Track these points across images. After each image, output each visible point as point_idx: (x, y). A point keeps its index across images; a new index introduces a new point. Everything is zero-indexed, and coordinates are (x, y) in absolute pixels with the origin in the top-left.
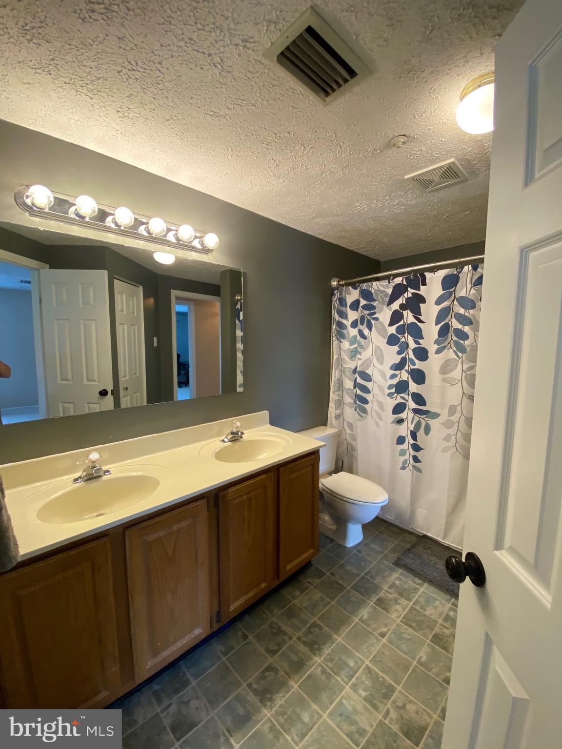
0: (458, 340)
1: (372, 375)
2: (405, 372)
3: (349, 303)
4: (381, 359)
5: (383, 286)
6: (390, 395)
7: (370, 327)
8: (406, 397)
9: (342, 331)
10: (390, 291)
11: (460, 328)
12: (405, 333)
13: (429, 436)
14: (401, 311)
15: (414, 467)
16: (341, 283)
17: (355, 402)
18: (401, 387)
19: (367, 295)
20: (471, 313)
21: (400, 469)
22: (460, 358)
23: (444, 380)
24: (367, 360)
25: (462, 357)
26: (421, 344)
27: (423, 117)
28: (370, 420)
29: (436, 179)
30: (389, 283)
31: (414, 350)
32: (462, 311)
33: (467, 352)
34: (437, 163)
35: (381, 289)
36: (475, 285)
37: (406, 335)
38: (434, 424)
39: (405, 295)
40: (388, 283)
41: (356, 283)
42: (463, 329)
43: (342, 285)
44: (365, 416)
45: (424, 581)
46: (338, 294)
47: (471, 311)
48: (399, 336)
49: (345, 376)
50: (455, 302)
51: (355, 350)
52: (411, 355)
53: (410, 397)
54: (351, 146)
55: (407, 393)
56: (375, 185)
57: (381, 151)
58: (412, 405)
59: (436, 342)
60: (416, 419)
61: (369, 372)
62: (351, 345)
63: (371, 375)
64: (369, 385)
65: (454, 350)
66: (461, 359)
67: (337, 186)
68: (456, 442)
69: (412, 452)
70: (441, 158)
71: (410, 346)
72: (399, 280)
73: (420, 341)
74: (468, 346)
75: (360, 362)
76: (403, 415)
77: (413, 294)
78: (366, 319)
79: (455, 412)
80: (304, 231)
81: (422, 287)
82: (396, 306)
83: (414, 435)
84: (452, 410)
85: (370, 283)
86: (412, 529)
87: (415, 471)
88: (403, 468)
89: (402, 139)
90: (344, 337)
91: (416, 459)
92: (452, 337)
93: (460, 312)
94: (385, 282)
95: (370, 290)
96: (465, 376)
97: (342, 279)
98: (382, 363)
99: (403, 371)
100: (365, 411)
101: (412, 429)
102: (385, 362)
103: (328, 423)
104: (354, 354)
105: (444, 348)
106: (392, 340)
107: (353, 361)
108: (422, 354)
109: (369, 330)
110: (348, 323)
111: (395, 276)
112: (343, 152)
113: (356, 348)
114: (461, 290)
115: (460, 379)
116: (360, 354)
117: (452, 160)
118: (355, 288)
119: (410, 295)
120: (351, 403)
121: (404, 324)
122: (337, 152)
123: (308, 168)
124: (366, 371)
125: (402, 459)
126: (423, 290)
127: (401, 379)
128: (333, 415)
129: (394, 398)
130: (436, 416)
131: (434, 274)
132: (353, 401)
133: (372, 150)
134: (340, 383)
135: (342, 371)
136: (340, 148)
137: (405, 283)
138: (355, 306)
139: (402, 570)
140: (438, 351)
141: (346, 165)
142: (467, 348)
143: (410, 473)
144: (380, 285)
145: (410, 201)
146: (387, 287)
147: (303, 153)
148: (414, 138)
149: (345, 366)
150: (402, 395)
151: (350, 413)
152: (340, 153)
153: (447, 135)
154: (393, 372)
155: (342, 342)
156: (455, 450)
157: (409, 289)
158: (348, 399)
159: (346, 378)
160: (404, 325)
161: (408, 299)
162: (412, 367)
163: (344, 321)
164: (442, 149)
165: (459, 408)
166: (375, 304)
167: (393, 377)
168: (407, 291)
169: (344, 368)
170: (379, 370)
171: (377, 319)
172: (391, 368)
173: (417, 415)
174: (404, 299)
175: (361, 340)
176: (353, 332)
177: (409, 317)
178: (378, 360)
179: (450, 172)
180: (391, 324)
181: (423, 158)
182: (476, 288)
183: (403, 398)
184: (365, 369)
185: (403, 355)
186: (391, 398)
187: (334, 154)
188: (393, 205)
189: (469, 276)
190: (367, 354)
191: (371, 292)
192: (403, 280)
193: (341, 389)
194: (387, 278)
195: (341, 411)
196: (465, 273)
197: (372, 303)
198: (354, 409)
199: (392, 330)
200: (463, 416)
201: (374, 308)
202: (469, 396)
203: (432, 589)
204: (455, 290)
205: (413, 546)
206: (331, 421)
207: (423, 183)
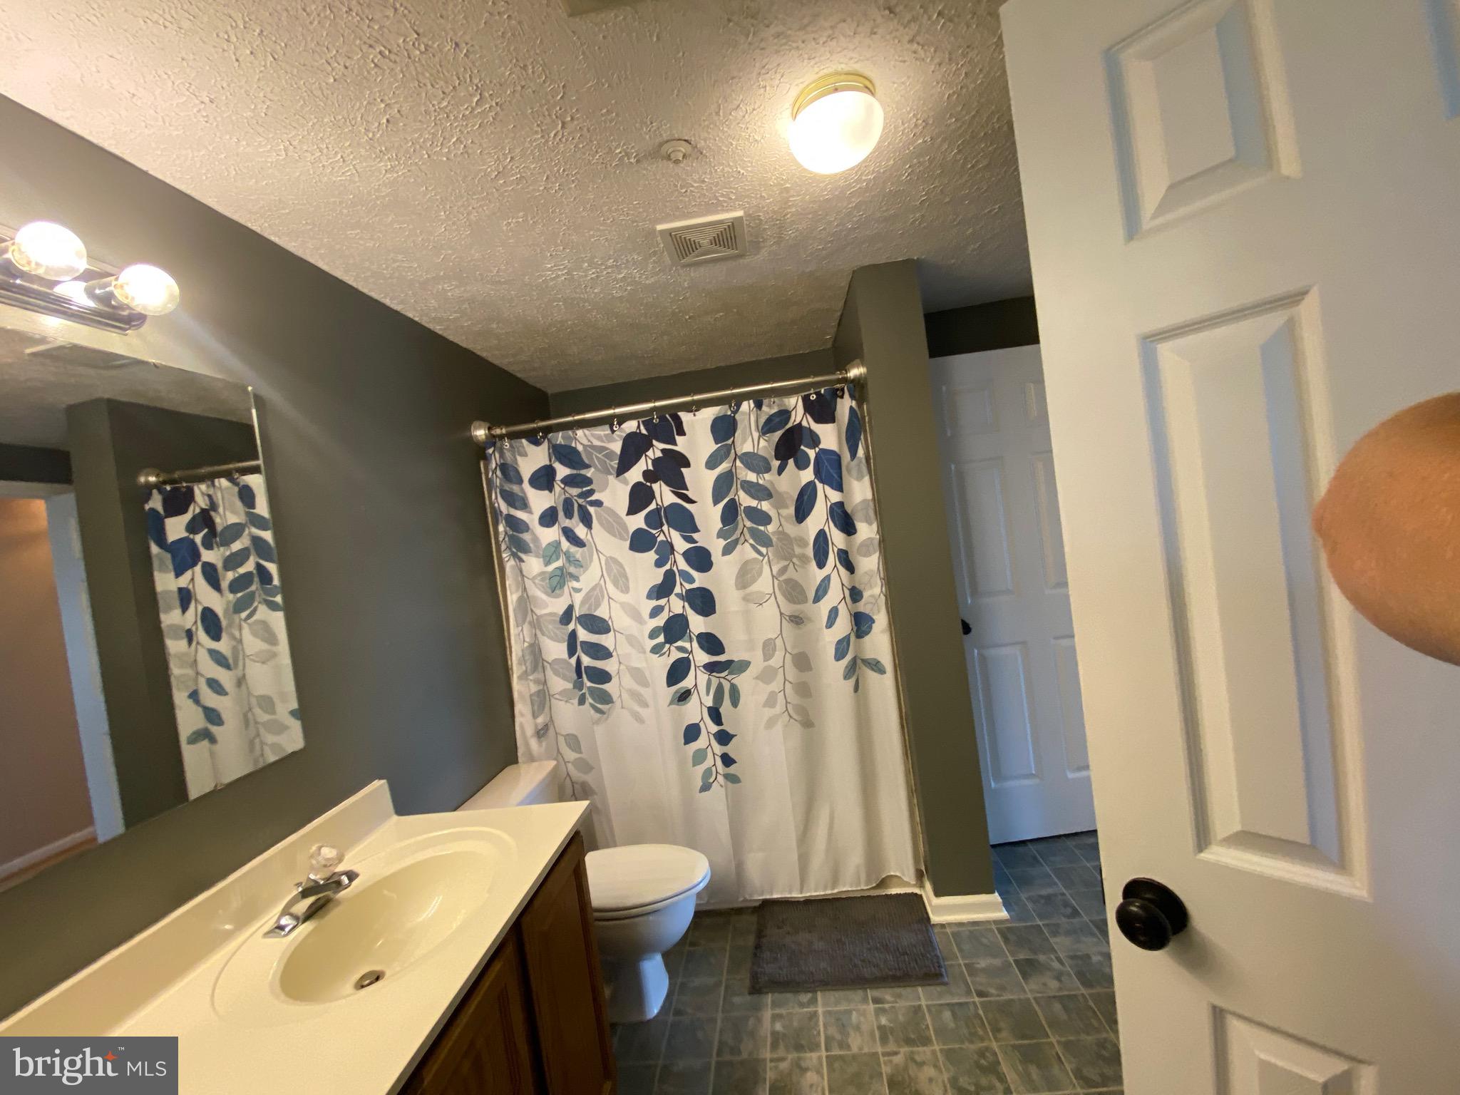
0: (755, 526)
1: (610, 617)
2: (678, 600)
3: (526, 475)
4: (622, 580)
5: (599, 438)
6: (656, 650)
7: (587, 521)
8: (687, 645)
9: (521, 535)
10: (617, 447)
11: (755, 506)
12: (662, 525)
13: (740, 706)
14: (648, 484)
15: (726, 776)
16: (498, 431)
17: (578, 685)
18: (675, 629)
19: (567, 455)
20: (766, 478)
21: (700, 792)
22: (764, 556)
23: (746, 599)
24: (594, 589)
25: (767, 553)
26: (697, 542)
27: (731, 117)
28: (620, 715)
29: (705, 242)
30: (613, 431)
31: (686, 555)
32: (752, 477)
33: (774, 544)
34: (717, 212)
35: (596, 443)
36: (764, 434)
37: (665, 528)
38: (744, 681)
39: (650, 453)
40: (609, 432)
41: (535, 431)
42: (759, 507)
43: (501, 437)
44: (609, 709)
45: (814, 991)
46: (497, 455)
47: (767, 476)
48: (654, 532)
49: (543, 634)
50: (738, 463)
51: (559, 573)
52: (683, 564)
53: (695, 644)
54: (585, 129)
55: (686, 637)
56: (599, 230)
57: (638, 161)
58: (701, 657)
59: (721, 534)
60: (715, 682)
61: (602, 612)
62: (547, 563)
63: (607, 619)
64: (606, 640)
65: (751, 544)
66: (766, 558)
67: (521, 214)
68: (787, 702)
69: (718, 749)
70: (725, 205)
71: (676, 548)
72: (631, 426)
73: (695, 536)
74: (774, 533)
75: (578, 599)
76: (687, 683)
77: (663, 451)
78: (576, 506)
79: (774, 650)
80: (398, 308)
81: (678, 438)
82: (635, 474)
83: (715, 715)
84: (769, 648)
85: (570, 433)
86: (745, 900)
87: (729, 784)
88: (706, 787)
89: (684, 148)
90: (526, 550)
91: (727, 760)
92: (744, 522)
93: (748, 479)
94: (603, 431)
95: (573, 445)
96: (778, 585)
97: (499, 425)
98: (626, 590)
99: (673, 597)
100: (606, 698)
101: (710, 704)
102: (631, 585)
103: (519, 754)
104: (558, 581)
105: (736, 542)
106: (640, 542)
107: (558, 596)
108: (701, 559)
109: (586, 526)
110: (530, 518)
111: (623, 419)
112: (564, 140)
113: (561, 569)
114: (744, 441)
115: (772, 591)
116: (577, 579)
117: (740, 213)
118: (537, 443)
119: (659, 454)
120: (565, 690)
121: (657, 508)
122: (552, 135)
123: (470, 151)
124: (597, 613)
125: (701, 769)
126: (681, 444)
127: (671, 614)
128: (530, 731)
129: (665, 653)
130: (743, 666)
131: (695, 415)
132: (570, 686)
133: (623, 154)
134: (535, 651)
135: (536, 625)
136: (563, 127)
137: (644, 431)
138: (544, 479)
139: (770, 995)
140: (727, 550)
141: (558, 171)
142: (771, 536)
143: (723, 791)
144: (593, 435)
145: (647, 278)
146: (611, 440)
147: (473, 109)
148: (701, 153)
149: (539, 612)
150: (679, 643)
151: (568, 715)
152: (558, 139)
153: (749, 165)
154: (654, 603)
155: (523, 561)
156: (788, 718)
157: (655, 442)
158: (559, 684)
159: (545, 638)
160: (658, 510)
161: (655, 461)
162: (688, 586)
163: (520, 515)
164: (734, 188)
165: (779, 642)
166: (589, 473)
167: (655, 612)
168: (652, 445)
169: (539, 617)
170: (624, 606)
171: (598, 504)
172: (649, 597)
173: (714, 674)
174: (650, 462)
175: (574, 549)
176: (549, 535)
177: (665, 495)
178: (616, 584)
179: (728, 236)
180: (632, 510)
181: (699, 197)
182: (766, 438)
183: (681, 649)
184: (593, 608)
185: (668, 567)
186: (660, 656)
187: (542, 137)
188: (615, 279)
189: (753, 419)
190: (590, 577)
191: (575, 450)
192: (639, 427)
193: (541, 664)
194: (607, 421)
195: (549, 716)
196: (744, 413)
197: (583, 472)
198: (576, 701)
199: (638, 521)
200: (787, 653)
201: (589, 481)
202: (790, 617)
203: (833, 996)
204: (733, 442)
205: (760, 934)
206: (527, 744)
207: (683, 245)
